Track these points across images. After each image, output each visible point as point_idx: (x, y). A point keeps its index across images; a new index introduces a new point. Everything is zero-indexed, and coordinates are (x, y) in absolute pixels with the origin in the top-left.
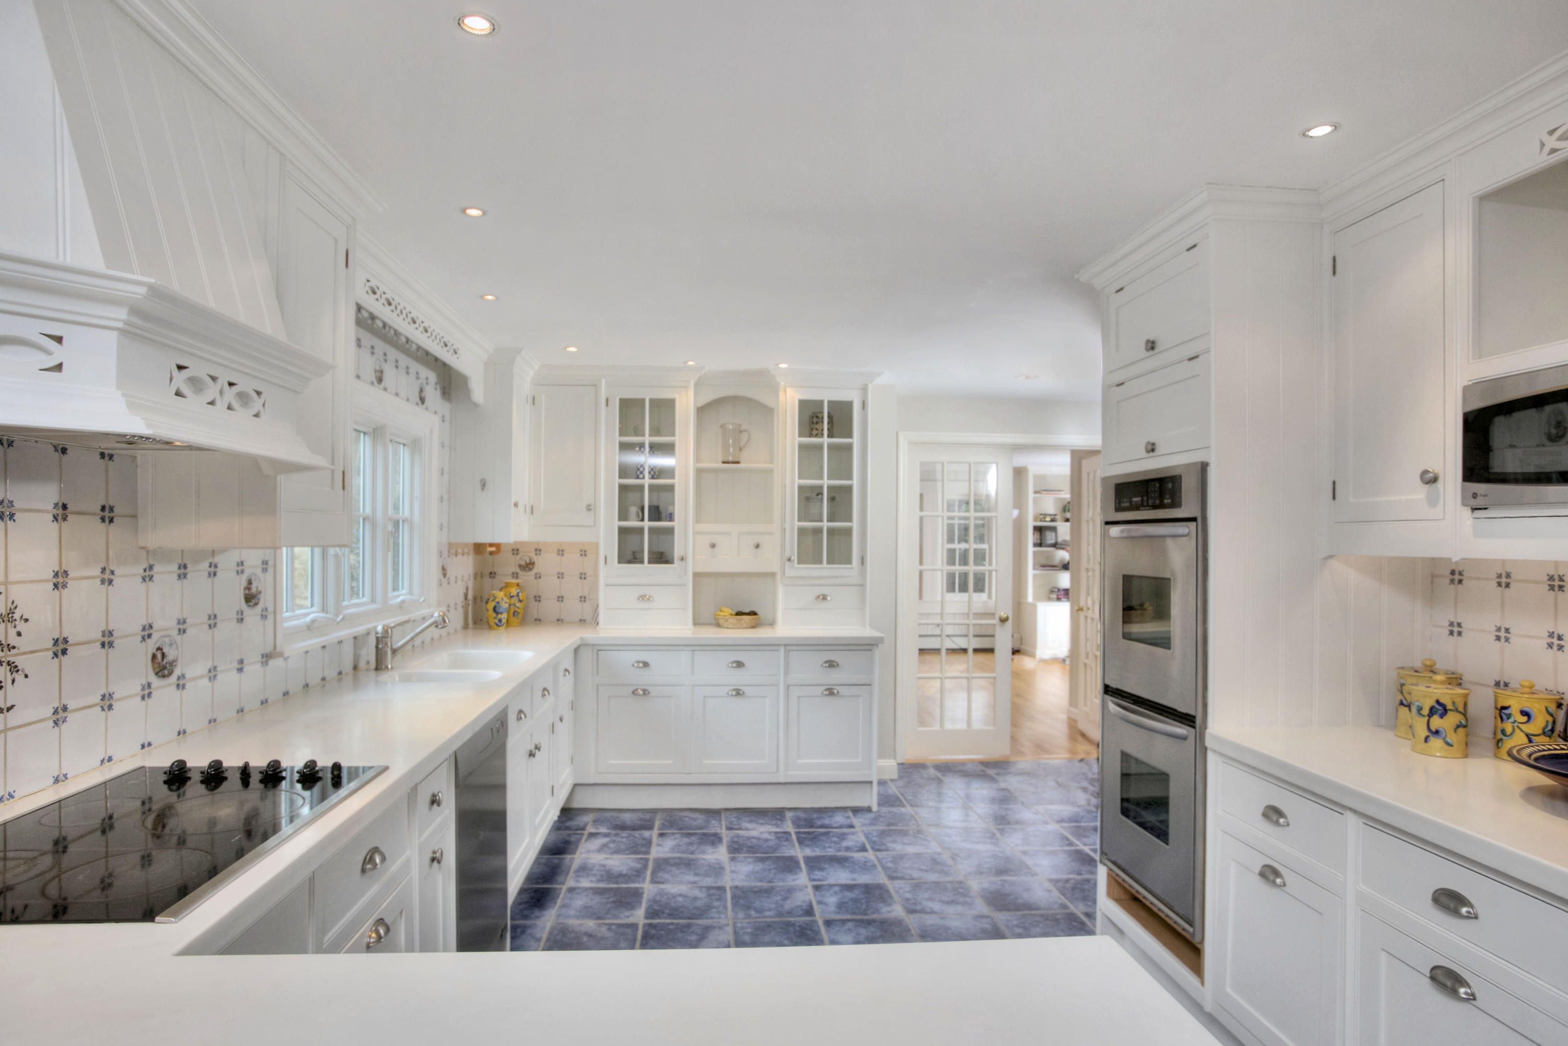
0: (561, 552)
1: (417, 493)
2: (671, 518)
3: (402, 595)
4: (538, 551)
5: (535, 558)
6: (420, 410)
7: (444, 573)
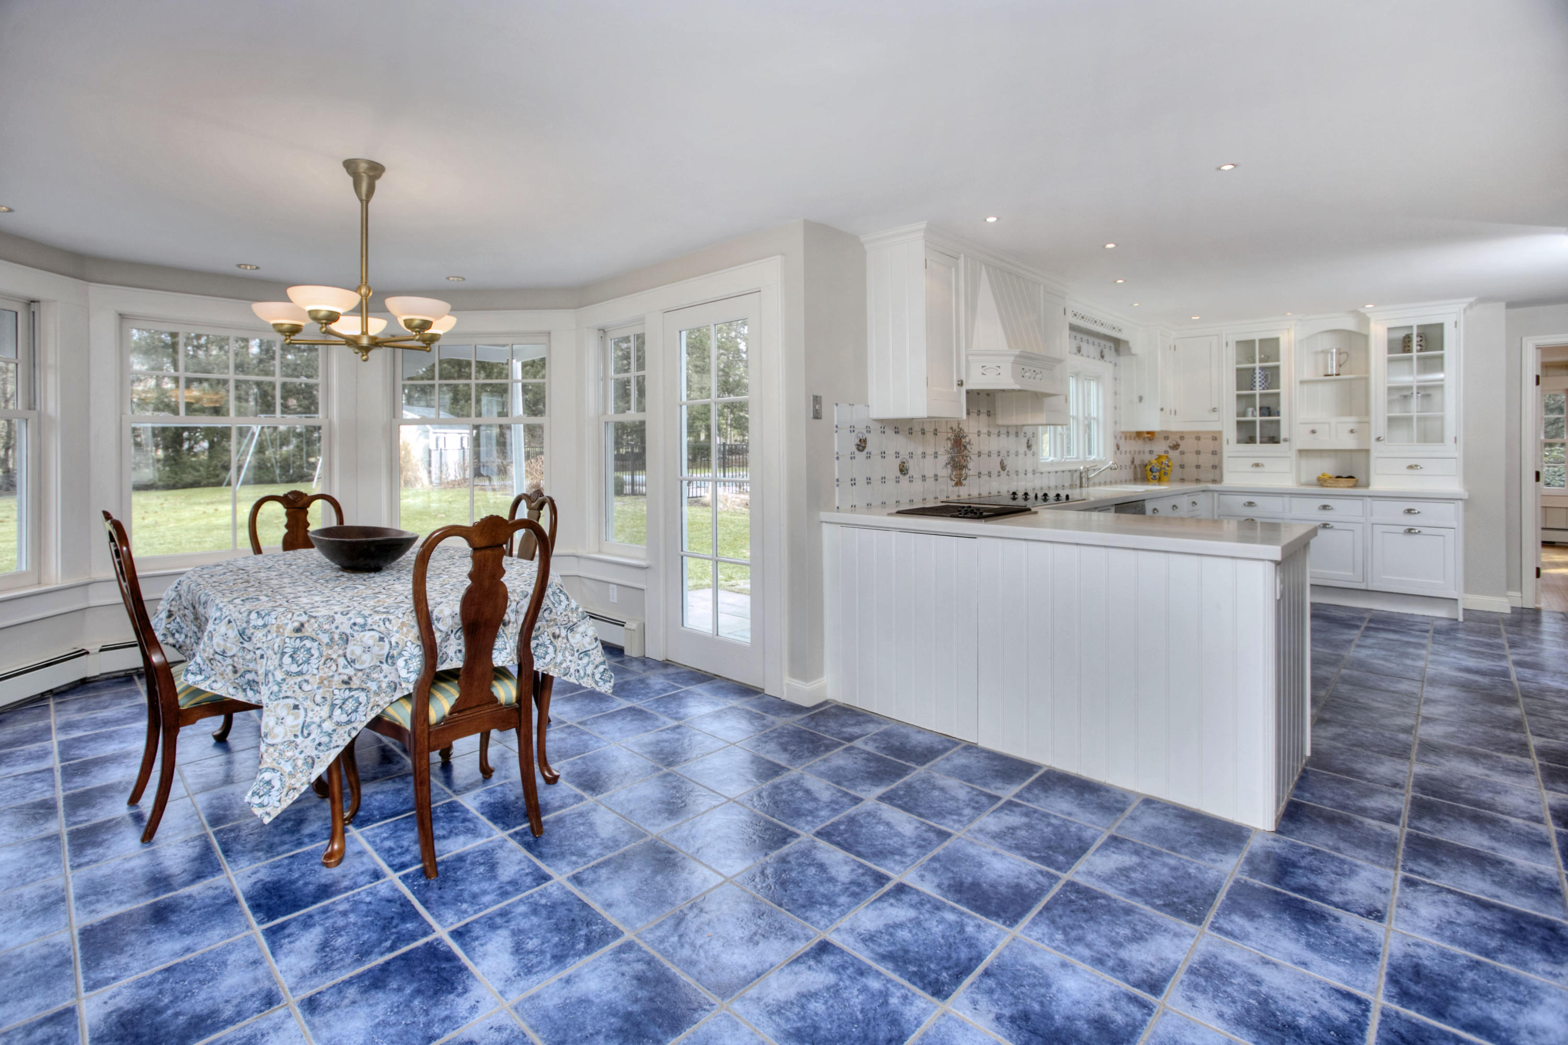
0: (1198, 438)
1: (1101, 404)
2: (1278, 414)
3: (1093, 457)
4: (1182, 438)
5: (1180, 442)
6: (1101, 363)
7: (1118, 448)
